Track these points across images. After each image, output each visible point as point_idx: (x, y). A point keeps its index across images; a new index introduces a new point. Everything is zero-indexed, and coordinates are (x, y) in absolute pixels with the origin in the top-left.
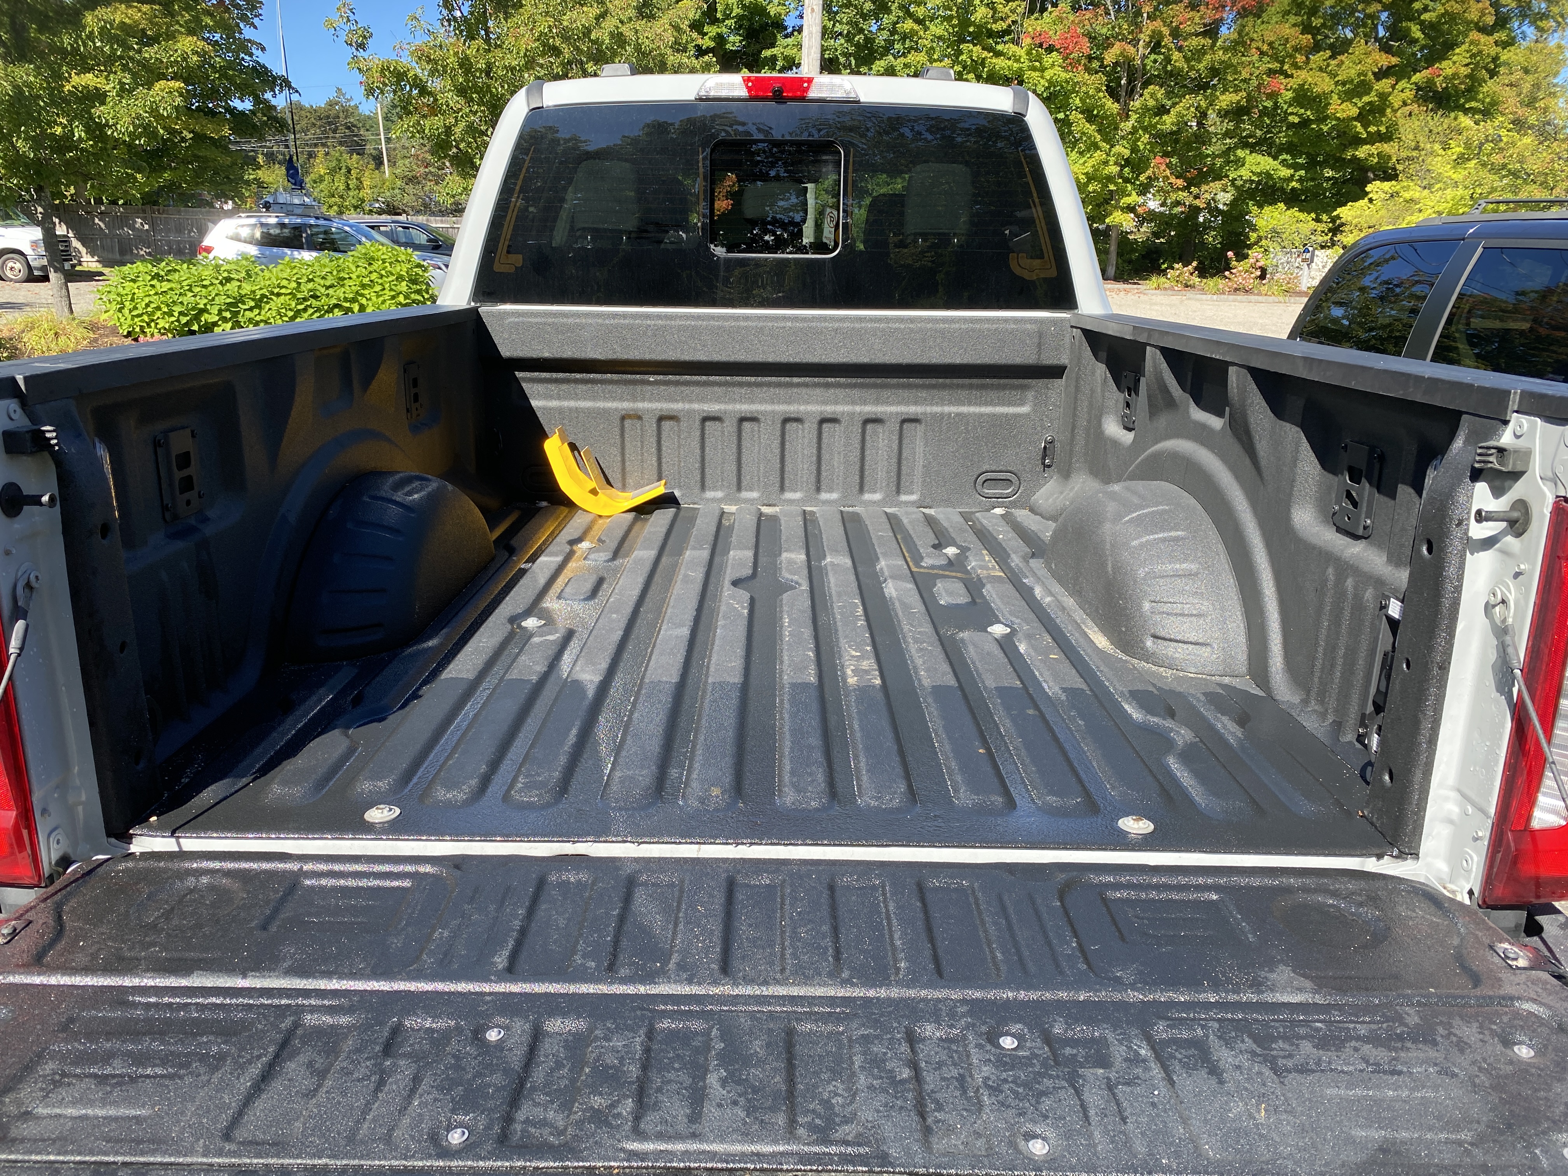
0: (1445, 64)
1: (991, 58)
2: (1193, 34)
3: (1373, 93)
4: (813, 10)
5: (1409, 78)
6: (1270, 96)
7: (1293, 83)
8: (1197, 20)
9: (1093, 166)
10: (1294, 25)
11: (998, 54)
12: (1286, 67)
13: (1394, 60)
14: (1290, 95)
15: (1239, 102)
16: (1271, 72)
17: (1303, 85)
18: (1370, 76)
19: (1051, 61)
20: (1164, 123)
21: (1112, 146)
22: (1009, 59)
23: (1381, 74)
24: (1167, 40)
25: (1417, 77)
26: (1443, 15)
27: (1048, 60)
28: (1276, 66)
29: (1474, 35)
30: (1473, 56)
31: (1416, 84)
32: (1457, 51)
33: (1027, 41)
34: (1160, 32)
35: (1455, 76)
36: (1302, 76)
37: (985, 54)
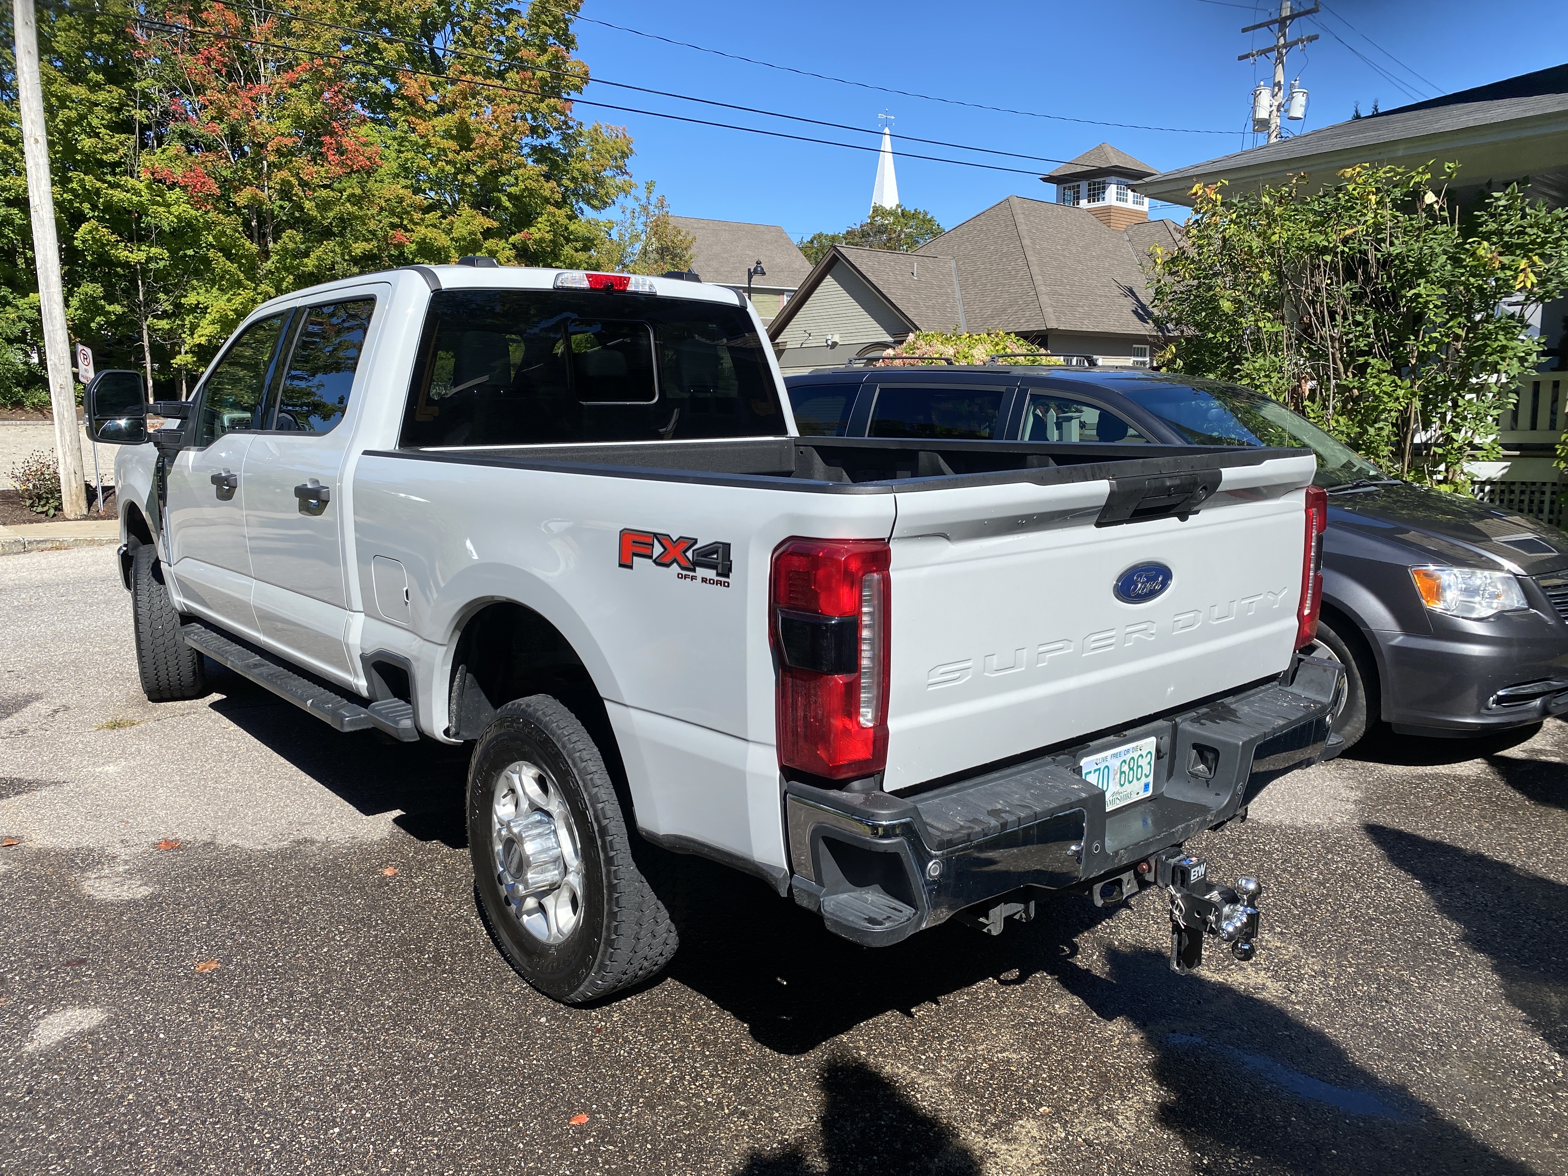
0: (532, 229)
1: (107, 189)
2: (320, 186)
3: (484, 250)
4: (37, 141)
5: (507, 240)
6: (396, 246)
7: (416, 237)
8: (323, 174)
9: (242, 303)
10: (406, 187)
11: (112, 186)
12: (405, 222)
13: (496, 224)
14: (414, 247)
15: (371, 250)
16: (393, 226)
17: (424, 239)
18: (480, 236)
19: (174, 197)
20: (306, 266)
21: (257, 285)
22: (128, 191)
23: (488, 233)
24: (297, 190)
25: (512, 239)
26: (524, 190)
27: (171, 196)
28: (396, 220)
29: (550, 208)
30: (552, 224)
31: (514, 245)
32: (539, 220)
33: (145, 176)
34: (289, 182)
35: (542, 240)
36: (421, 231)
37: (98, 184)
